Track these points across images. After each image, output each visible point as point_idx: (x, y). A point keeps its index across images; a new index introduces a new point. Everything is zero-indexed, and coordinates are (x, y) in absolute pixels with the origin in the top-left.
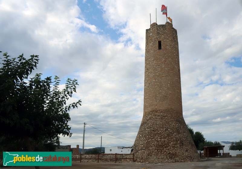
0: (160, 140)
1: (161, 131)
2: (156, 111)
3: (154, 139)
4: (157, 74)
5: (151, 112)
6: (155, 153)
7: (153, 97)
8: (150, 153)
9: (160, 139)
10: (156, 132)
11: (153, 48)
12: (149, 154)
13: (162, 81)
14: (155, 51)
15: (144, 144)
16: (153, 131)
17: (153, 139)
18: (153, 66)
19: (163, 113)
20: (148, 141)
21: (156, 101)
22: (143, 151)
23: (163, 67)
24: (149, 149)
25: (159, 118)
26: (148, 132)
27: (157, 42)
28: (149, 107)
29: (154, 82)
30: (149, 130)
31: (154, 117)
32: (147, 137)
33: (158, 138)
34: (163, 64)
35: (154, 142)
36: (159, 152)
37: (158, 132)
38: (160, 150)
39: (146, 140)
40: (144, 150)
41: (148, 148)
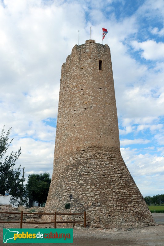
0: (119, 192)
1: (115, 178)
2: (100, 148)
3: (110, 190)
4: (99, 98)
5: (91, 147)
6: (119, 211)
7: (93, 127)
8: (111, 211)
9: (118, 189)
10: (109, 179)
11: (92, 66)
12: (109, 213)
13: (106, 108)
14: (94, 70)
15: (95, 196)
16: (104, 176)
17: (107, 188)
18: (93, 87)
19: (109, 152)
20: (101, 192)
21: (99, 134)
22: (97, 208)
23: (106, 91)
24: (108, 206)
25: (106, 158)
26: (97, 178)
27: (98, 61)
28: (87, 141)
29: (94, 107)
30: (98, 175)
31: (98, 156)
32: (98, 185)
33: (115, 188)
34: (106, 88)
35: (111, 194)
36: (123, 210)
37: (112, 178)
38: (124, 207)
39: (97, 191)
40: (99, 206)
41: (106, 203)
